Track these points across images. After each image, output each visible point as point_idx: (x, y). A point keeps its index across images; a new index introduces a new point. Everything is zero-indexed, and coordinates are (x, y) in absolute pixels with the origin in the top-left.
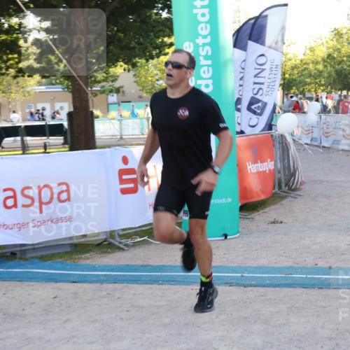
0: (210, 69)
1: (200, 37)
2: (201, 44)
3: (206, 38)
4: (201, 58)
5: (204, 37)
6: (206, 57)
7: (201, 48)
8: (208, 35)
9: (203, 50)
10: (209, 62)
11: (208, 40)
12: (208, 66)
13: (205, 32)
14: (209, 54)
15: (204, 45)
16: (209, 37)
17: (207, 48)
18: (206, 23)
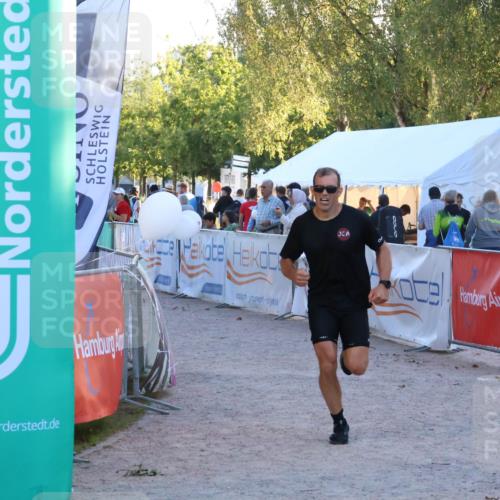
0: (27, 128)
1: (8, 57)
2: (8, 72)
3: (22, 59)
4: (8, 103)
5: (17, 57)
6: (19, 102)
7: (8, 81)
8: (26, 52)
9: (12, 86)
10: (25, 114)
11: (25, 64)
12: (23, 122)
13: (17, 47)
14: (27, 95)
15: (15, 74)
16: (27, 58)
17: (22, 82)
18: (22, 25)
